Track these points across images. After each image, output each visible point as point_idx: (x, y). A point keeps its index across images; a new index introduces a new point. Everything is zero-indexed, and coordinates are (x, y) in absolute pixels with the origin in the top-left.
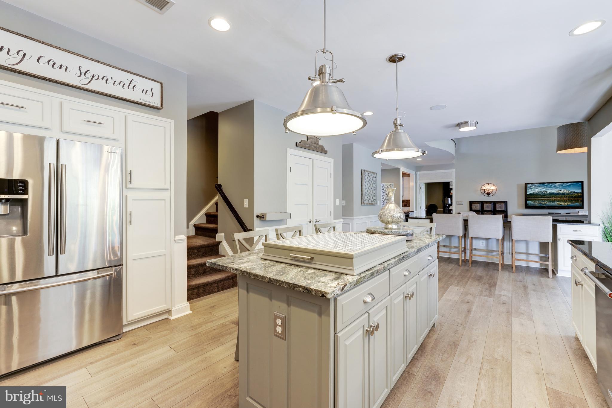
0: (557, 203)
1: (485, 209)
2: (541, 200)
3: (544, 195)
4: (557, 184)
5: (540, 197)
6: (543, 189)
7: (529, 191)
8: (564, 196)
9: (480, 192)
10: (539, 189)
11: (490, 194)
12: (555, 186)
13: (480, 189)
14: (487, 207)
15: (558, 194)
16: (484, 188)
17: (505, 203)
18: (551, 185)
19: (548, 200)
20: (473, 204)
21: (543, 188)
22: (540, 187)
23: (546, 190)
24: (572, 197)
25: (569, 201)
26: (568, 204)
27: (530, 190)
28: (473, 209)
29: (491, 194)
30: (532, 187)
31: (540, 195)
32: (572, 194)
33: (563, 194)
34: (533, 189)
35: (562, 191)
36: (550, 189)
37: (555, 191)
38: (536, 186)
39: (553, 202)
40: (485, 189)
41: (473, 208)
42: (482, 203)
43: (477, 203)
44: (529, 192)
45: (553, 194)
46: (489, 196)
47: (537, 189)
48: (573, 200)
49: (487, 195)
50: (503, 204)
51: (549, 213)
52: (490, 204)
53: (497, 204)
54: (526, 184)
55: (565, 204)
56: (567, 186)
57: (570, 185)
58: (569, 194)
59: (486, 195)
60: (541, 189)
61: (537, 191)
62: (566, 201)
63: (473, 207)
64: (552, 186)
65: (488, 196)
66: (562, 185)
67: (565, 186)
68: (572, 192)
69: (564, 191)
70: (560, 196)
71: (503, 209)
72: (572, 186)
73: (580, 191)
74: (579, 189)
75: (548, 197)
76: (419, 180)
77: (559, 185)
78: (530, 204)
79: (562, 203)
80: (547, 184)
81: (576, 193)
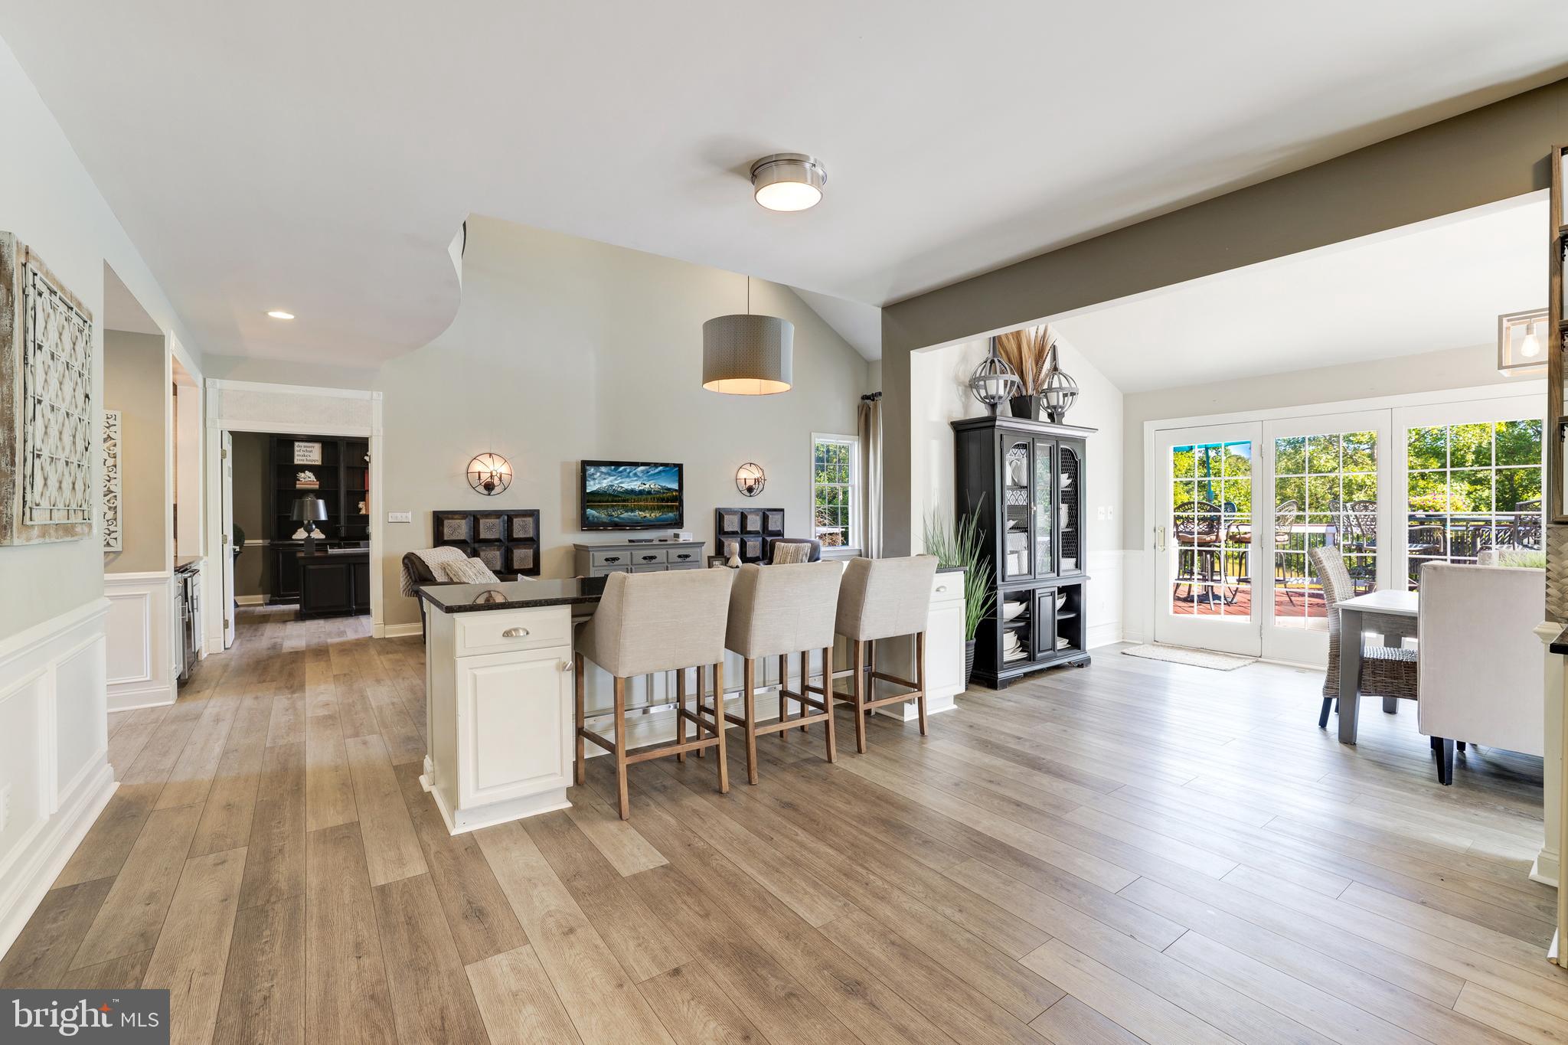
0: (638, 514)
1: (482, 536)
2: (613, 506)
3: (616, 496)
4: (642, 468)
5: (610, 499)
6: (616, 479)
7: (590, 486)
8: (649, 497)
9: (465, 476)
10: (608, 480)
11: (493, 489)
12: (635, 475)
13: (465, 472)
14: (489, 529)
15: (641, 492)
16: (477, 467)
17: (534, 514)
18: (630, 472)
19: (623, 506)
20: (446, 522)
21: (615, 477)
22: (610, 475)
23: (621, 483)
24: (663, 500)
25: (659, 508)
26: (657, 515)
27: (592, 483)
28: (446, 538)
29: (497, 490)
30: (595, 476)
31: (610, 495)
32: (664, 493)
33: (649, 493)
34: (597, 481)
35: (647, 486)
36: (628, 480)
37: (634, 485)
38: (602, 472)
39: (632, 511)
40: (479, 473)
41: (448, 534)
42: (475, 518)
43: (456, 517)
44: (592, 487)
45: (632, 492)
46: (493, 493)
47: (605, 481)
48: (663, 507)
49: (486, 492)
50: (530, 520)
51: (630, 541)
52: (497, 520)
53: (515, 520)
54: (585, 464)
55: (652, 515)
56: (655, 474)
57: (660, 472)
58: (658, 492)
59: (481, 489)
60: (611, 481)
61: (604, 485)
62: (652, 509)
63: (446, 530)
64: (631, 474)
65: (489, 495)
66: (648, 472)
67: (651, 475)
68: (663, 488)
69: (651, 485)
70: (644, 497)
71: (531, 534)
72: (663, 474)
73: (675, 486)
74: (674, 482)
75: (624, 501)
76: (220, 416)
77: (642, 472)
78: (593, 516)
79: (648, 515)
80: (622, 468)
81: (669, 489)
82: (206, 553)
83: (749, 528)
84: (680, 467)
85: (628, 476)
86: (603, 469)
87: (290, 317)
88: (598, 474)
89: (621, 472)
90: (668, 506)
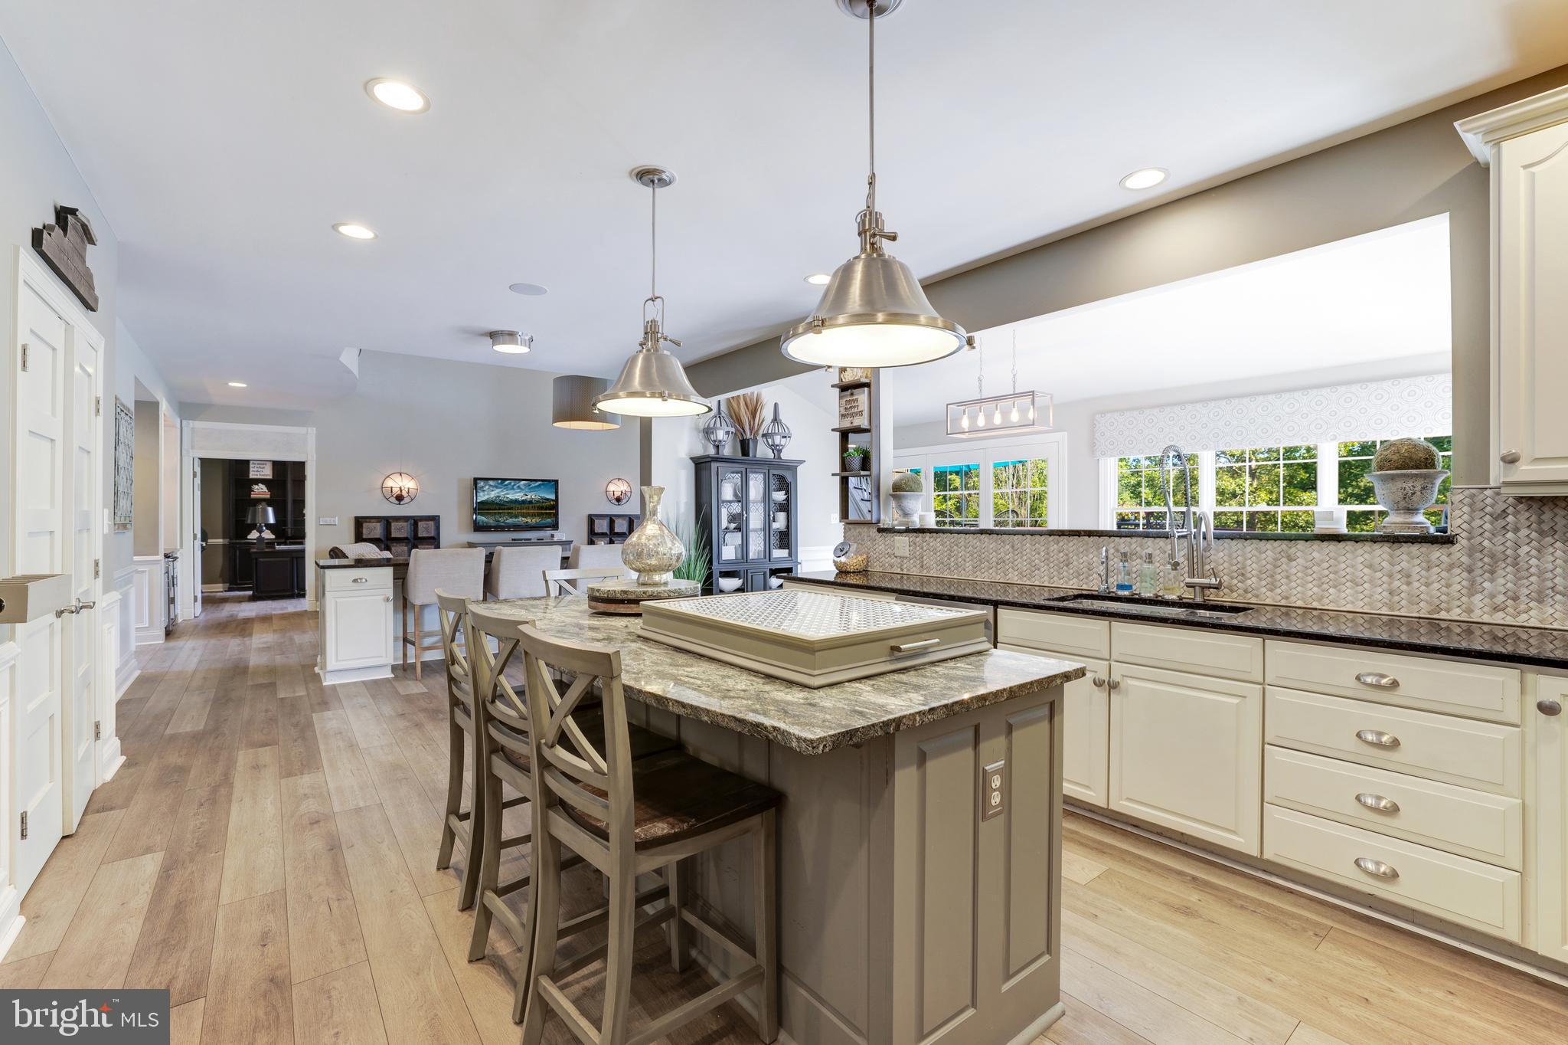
0: (521, 520)
1: (393, 535)
2: (500, 513)
3: (503, 505)
4: (523, 483)
5: (497, 508)
6: (502, 491)
7: (481, 496)
8: (531, 506)
9: (379, 491)
10: (496, 492)
11: (402, 500)
12: (518, 488)
13: (380, 486)
14: (399, 530)
15: (524, 502)
16: (389, 483)
17: (435, 519)
18: (514, 485)
19: (508, 513)
20: (365, 525)
21: (501, 489)
22: (497, 487)
23: (506, 494)
24: (542, 508)
25: (539, 515)
26: (538, 521)
27: (482, 494)
28: (364, 537)
29: (406, 500)
30: (485, 490)
31: (497, 504)
32: (542, 502)
33: (530, 502)
34: (486, 493)
35: (529, 497)
36: (512, 491)
37: (518, 496)
38: (490, 486)
39: (516, 517)
40: (392, 488)
41: (366, 534)
42: (387, 521)
43: (372, 520)
44: (483, 497)
45: (516, 501)
46: (402, 503)
47: (493, 493)
48: (542, 514)
49: (397, 502)
50: (432, 523)
51: (513, 540)
52: (405, 524)
53: (419, 523)
54: (476, 480)
55: (534, 520)
56: (535, 488)
57: (539, 485)
58: (538, 502)
59: (393, 500)
60: (498, 494)
61: (493, 496)
62: (533, 515)
63: (364, 531)
64: (515, 488)
65: (399, 504)
66: (529, 486)
67: (532, 488)
68: (542, 498)
69: (532, 496)
70: (526, 505)
71: (432, 534)
72: (542, 487)
73: (553, 497)
74: (551, 493)
75: (509, 509)
76: (193, 448)
77: (525, 485)
78: (483, 521)
79: (529, 521)
80: (507, 482)
81: (548, 499)
82: (182, 547)
83: (617, 530)
84: (556, 482)
85: (513, 489)
86: (491, 483)
87: (244, 385)
88: (487, 487)
89: (506, 485)
90: (546, 513)
